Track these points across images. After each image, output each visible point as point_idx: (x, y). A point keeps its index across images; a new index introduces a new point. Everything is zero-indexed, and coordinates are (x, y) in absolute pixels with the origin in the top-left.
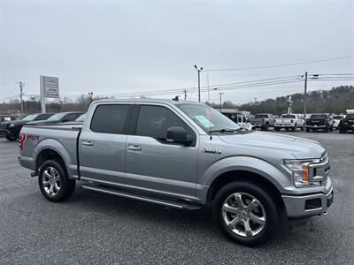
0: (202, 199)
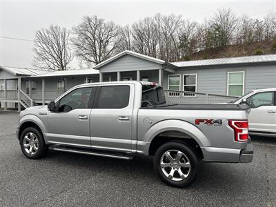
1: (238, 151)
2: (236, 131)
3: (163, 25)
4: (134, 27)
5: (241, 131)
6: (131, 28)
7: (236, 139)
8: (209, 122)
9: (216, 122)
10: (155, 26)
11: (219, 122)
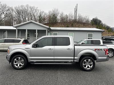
1: (106, 58)
2: (106, 52)
3: (29, 9)
4: (15, 8)
5: (107, 52)
6: (14, 8)
7: (106, 55)
8: (99, 50)
9: (101, 49)
10: (26, 9)
11: (101, 50)
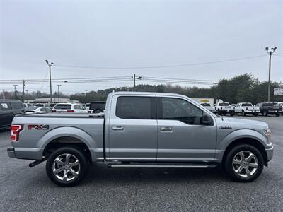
0: (219, 159)
